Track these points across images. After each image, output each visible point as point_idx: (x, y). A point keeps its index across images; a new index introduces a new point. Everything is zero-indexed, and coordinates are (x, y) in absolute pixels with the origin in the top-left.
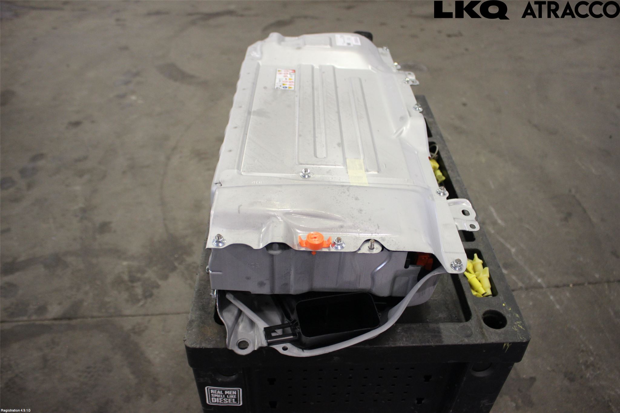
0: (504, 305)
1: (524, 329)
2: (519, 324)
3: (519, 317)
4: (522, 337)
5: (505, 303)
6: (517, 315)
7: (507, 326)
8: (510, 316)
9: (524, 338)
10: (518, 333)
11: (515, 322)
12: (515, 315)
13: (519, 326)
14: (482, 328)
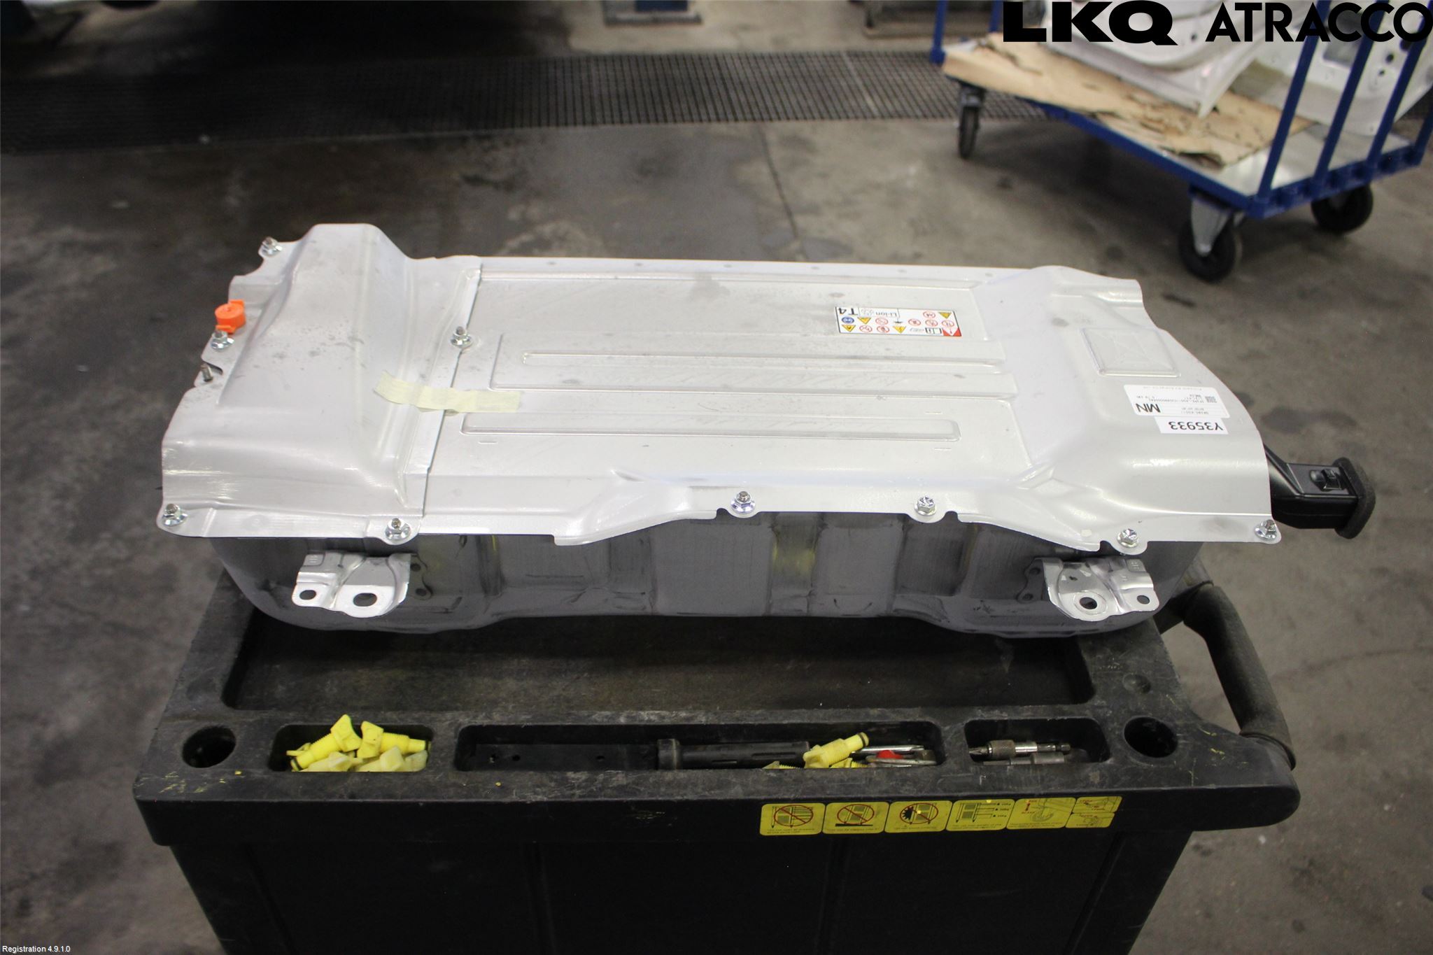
0: (239, 773)
1: (162, 791)
2: (179, 786)
3: (195, 792)
4: (145, 781)
5: (243, 777)
6: (202, 791)
7: (183, 764)
8: (205, 775)
9: (142, 784)
10: (157, 777)
11: (187, 781)
12: (202, 786)
13: (174, 785)
14: (198, 718)
